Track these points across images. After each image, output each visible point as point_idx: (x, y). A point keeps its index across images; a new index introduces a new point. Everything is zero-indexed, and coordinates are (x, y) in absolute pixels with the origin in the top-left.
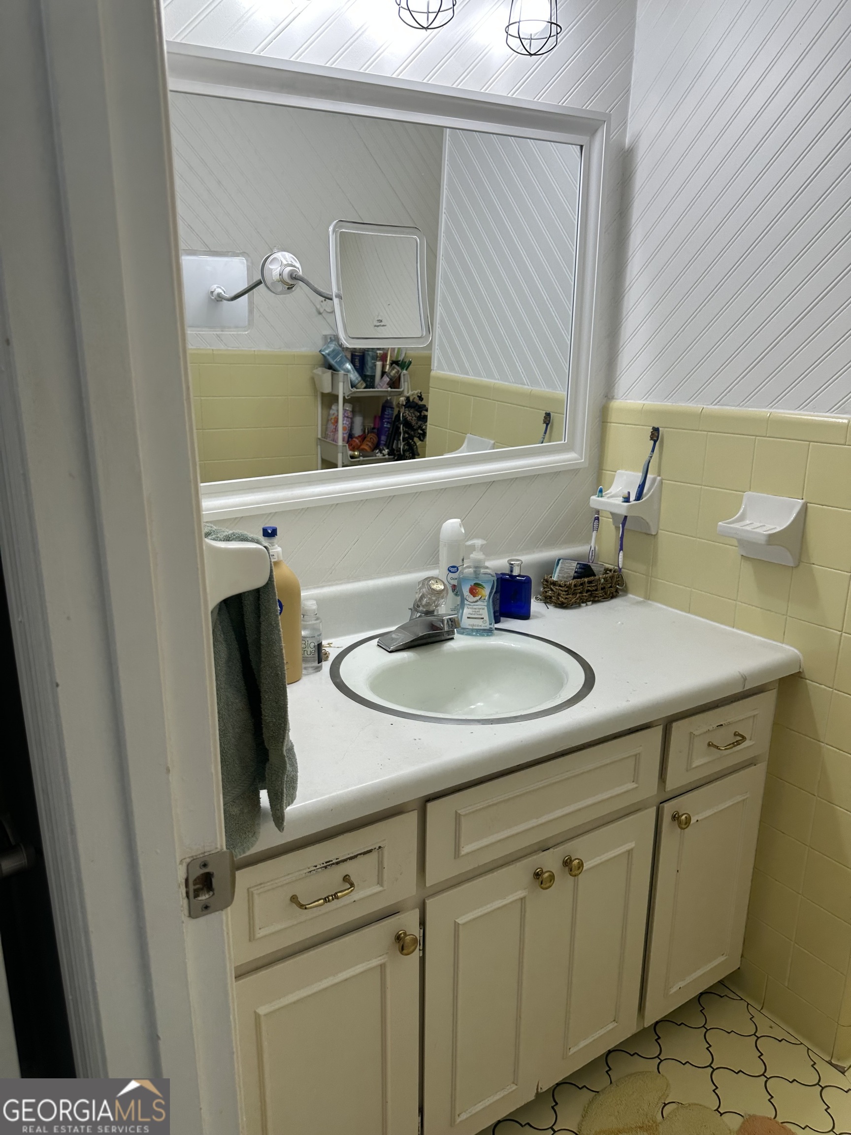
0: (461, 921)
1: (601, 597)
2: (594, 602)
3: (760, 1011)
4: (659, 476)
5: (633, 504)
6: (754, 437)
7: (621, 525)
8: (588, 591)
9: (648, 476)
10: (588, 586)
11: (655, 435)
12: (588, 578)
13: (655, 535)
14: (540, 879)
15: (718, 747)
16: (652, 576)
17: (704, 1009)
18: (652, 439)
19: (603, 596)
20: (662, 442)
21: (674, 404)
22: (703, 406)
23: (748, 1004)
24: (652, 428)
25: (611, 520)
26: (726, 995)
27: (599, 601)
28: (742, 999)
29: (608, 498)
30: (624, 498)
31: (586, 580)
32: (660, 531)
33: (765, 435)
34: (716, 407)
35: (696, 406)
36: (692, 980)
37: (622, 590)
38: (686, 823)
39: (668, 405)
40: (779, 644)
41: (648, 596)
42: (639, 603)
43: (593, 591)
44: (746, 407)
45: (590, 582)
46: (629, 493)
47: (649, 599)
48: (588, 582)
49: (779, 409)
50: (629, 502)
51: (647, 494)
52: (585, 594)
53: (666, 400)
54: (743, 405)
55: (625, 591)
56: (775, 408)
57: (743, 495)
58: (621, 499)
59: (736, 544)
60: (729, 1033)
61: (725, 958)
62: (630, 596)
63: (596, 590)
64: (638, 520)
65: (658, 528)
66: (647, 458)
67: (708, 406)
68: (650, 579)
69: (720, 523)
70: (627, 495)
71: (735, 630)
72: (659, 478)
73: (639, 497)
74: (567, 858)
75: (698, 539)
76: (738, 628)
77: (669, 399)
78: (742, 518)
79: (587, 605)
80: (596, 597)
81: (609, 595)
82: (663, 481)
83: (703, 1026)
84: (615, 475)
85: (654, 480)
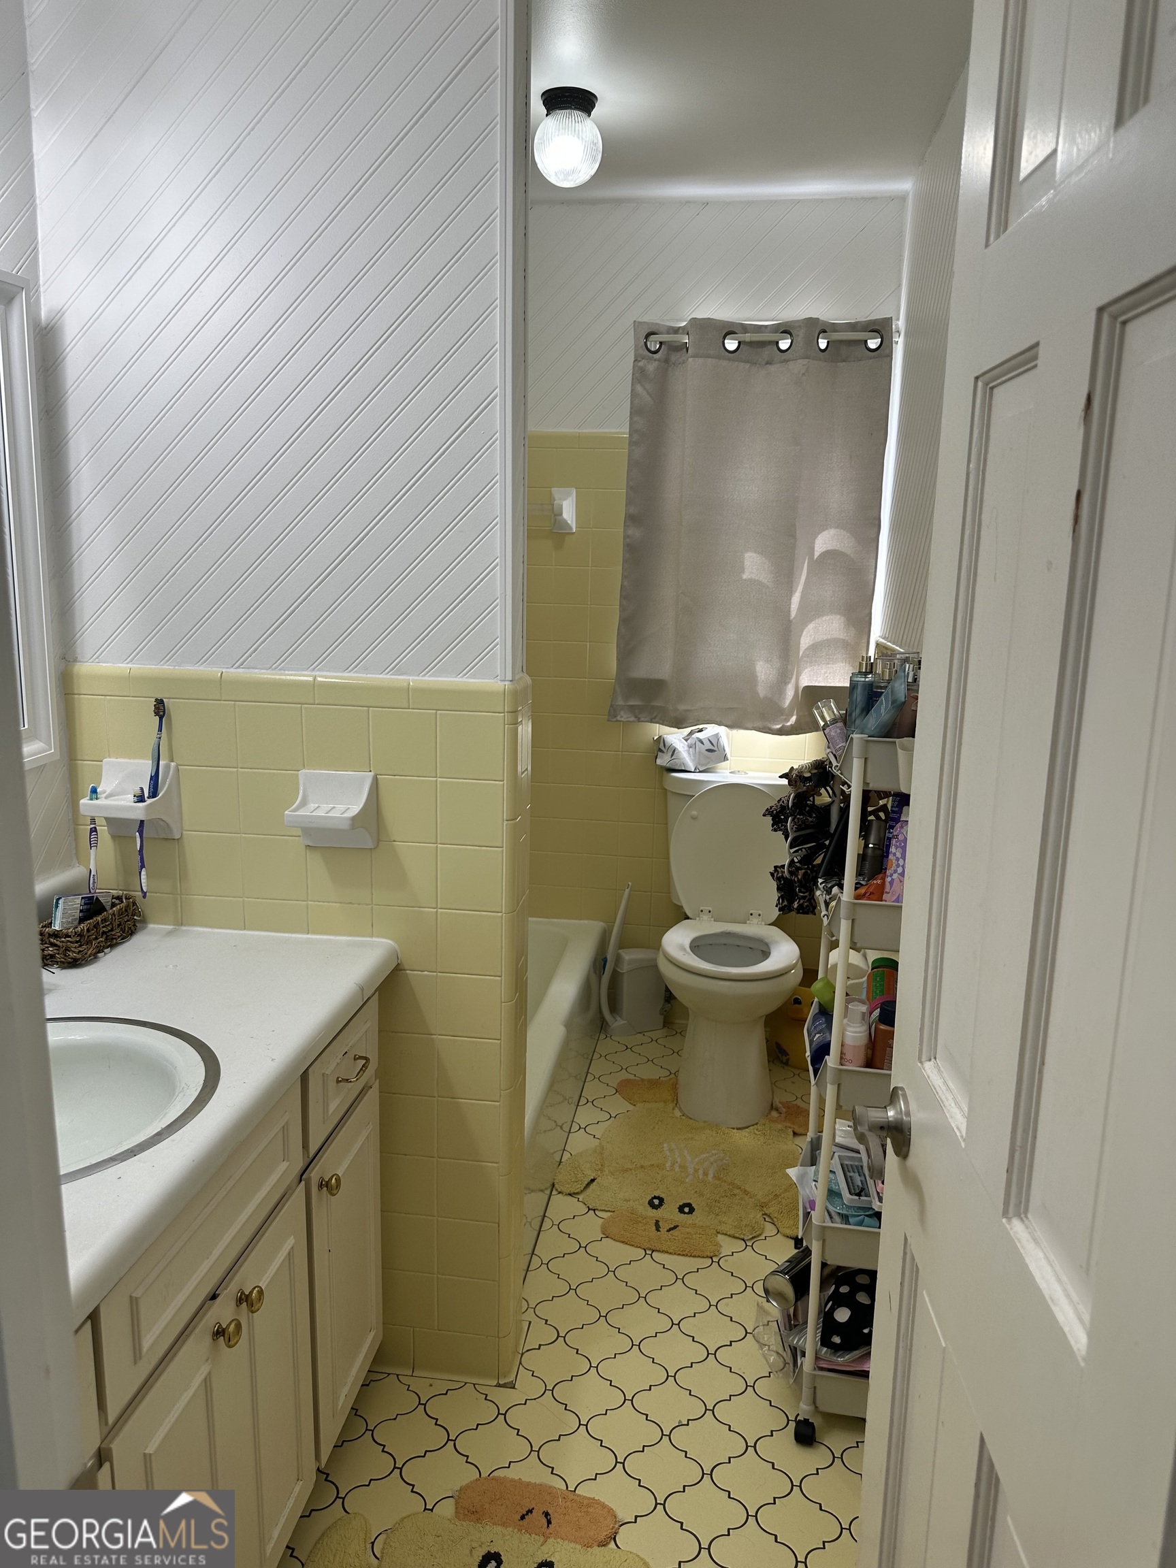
0: (150, 1450)
1: (119, 937)
2: (112, 946)
3: (412, 1376)
4: (172, 761)
5: (151, 804)
6: (300, 705)
7: (137, 834)
8: (104, 933)
9: (161, 762)
10: (103, 927)
11: (160, 709)
12: (101, 916)
13: (178, 839)
14: (226, 1336)
15: (347, 1080)
16: (181, 894)
17: (357, 1410)
18: (156, 714)
19: (122, 935)
20: (169, 718)
21: (177, 667)
22: (221, 670)
23: (398, 1375)
24: (154, 700)
25: (106, 828)
26: (371, 1380)
27: (117, 944)
28: (389, 1374)
29: (106, 798)
30: (137, 797)
31: (99, 918)
32: (184, 832)
33: (312, 702)
34: (240, 670)
35: (210, 669)
36: (353, 1378)
37: (140, 921)
38: (337, 1187)
39: (166, 668)
40: (369, 939)
41: (181, 920)
42: (170, 933)
43: (109, 931)
44: (280, 670)
45: (104, 920)
46: (142, 789)
47: (182, 924)
48: (102, 920)
49: (323, 671)
50: (145, 801)
51: (164, 783)
52: (101, 939)
53: (162, 663)
54: (276, 668)
55: (144, 921)
56: (318, 670)
57: (297, 775)
58: (131, 797)
59: (300, 833)
60: (395, 1419)
61: (374, 1333)
62: (151, 926)
63: (112, 930)
64: (160, 823)
65: (182, 829)
66: (154, 740)
67: (228, 670)
68: (179, 898)
69: (286, 812)
70: (139, 792)
71: (309, 936)
72: (173, 764)
73: (154, 793)
74: (239, 1294)
75: (243, 835)
76: (314, 933)
77: (168, 661)
78: (304, 803)
79: (105, 954)
80: (113, 939)
81: (128, 932)
82: (179, 767)
83: (367, 1430)
84: (101, 766)
85: (167, 767)
